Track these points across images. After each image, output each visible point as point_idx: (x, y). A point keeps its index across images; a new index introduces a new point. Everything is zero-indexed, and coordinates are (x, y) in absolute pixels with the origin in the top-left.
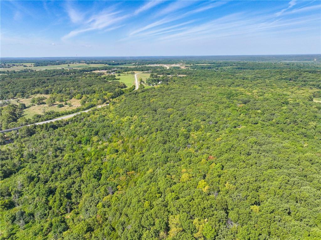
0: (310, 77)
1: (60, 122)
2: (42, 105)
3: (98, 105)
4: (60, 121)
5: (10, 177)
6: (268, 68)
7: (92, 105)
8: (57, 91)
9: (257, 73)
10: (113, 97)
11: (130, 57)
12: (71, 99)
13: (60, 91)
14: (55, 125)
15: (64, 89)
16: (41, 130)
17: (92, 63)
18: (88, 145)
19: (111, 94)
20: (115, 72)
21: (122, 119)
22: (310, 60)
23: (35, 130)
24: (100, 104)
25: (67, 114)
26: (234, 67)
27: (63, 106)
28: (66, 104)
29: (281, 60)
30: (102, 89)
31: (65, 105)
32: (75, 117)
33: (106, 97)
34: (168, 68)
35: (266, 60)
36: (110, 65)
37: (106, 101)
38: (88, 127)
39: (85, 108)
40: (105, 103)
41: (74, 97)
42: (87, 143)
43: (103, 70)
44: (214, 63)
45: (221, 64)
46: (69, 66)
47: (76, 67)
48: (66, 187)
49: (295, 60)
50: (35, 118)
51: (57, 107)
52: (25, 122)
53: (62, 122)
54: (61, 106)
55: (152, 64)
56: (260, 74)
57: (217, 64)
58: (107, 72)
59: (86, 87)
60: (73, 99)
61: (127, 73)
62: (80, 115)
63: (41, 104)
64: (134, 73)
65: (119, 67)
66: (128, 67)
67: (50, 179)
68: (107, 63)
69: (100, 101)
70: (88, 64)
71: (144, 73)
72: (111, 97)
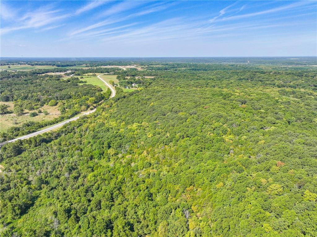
0: (265, 77)
1: (49, 135)
2: (8, 115)
3: (82, 111)
4: (49, 133)
5: (27, 213)
6: (219, 69)
7: (76, 112)
8: (21, 97)
9: (216, 74)
10: (96, 102)
11: (77, 58)
12: (43, 106)
13: (26, 98)
14: (45, 138)
15: (30, 95)
16: (30, 146)
17: (37, 64)
18: (102, 160)
19: (94, 98)
20: (74, 74)
21: (129, 127)
22: (244, 62)
23: (22, 146)
24: (84, 110)
25: (51, 124)
26: (188, 68)
27: (37, 115)
28: (40, 112)
29: (221, 62)
30: (79, 93)
31: (39, 114)
32: (65, 127)
33: (89, 102)
34: (125, 69)
35: (209, 62)
36: (58, 66)
37: (89, 107)
38: (93, 138)
39: (69, 116)
40: (89, 108)
41: (46, 103)
42: (101, 158)
43: (58, 72)
44: (167, 65)
45: (173, 65)
46: (9, 67)
47: (19, 69)
48: (121, 217)
49: (233, 62)
50: (13, 132)
51: (29, 117)
52: (2, 137)
53: (52, 134)
54: (34, 115)
55: (105, 65)
56: (219, 74)
57: (170, 65)
58: (66, 74)
59: (56, 92)
60: (45, 105)
61: (88, 75)
62: (70, 124)
63: (5, 113)
64: (96, 75)
65: (73, 69)
66: (82, 69)
67: (89, 208)
68: (54, 65)
69: (83, 107)
70: (33, 65)
71: (105, 75)
72: (94, 102)
